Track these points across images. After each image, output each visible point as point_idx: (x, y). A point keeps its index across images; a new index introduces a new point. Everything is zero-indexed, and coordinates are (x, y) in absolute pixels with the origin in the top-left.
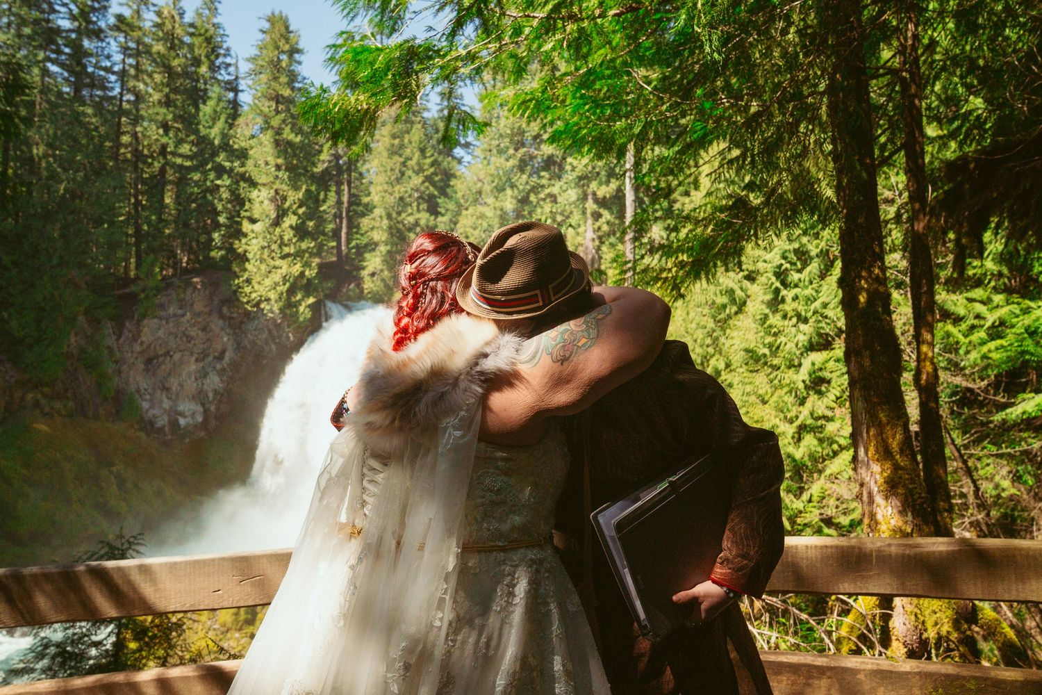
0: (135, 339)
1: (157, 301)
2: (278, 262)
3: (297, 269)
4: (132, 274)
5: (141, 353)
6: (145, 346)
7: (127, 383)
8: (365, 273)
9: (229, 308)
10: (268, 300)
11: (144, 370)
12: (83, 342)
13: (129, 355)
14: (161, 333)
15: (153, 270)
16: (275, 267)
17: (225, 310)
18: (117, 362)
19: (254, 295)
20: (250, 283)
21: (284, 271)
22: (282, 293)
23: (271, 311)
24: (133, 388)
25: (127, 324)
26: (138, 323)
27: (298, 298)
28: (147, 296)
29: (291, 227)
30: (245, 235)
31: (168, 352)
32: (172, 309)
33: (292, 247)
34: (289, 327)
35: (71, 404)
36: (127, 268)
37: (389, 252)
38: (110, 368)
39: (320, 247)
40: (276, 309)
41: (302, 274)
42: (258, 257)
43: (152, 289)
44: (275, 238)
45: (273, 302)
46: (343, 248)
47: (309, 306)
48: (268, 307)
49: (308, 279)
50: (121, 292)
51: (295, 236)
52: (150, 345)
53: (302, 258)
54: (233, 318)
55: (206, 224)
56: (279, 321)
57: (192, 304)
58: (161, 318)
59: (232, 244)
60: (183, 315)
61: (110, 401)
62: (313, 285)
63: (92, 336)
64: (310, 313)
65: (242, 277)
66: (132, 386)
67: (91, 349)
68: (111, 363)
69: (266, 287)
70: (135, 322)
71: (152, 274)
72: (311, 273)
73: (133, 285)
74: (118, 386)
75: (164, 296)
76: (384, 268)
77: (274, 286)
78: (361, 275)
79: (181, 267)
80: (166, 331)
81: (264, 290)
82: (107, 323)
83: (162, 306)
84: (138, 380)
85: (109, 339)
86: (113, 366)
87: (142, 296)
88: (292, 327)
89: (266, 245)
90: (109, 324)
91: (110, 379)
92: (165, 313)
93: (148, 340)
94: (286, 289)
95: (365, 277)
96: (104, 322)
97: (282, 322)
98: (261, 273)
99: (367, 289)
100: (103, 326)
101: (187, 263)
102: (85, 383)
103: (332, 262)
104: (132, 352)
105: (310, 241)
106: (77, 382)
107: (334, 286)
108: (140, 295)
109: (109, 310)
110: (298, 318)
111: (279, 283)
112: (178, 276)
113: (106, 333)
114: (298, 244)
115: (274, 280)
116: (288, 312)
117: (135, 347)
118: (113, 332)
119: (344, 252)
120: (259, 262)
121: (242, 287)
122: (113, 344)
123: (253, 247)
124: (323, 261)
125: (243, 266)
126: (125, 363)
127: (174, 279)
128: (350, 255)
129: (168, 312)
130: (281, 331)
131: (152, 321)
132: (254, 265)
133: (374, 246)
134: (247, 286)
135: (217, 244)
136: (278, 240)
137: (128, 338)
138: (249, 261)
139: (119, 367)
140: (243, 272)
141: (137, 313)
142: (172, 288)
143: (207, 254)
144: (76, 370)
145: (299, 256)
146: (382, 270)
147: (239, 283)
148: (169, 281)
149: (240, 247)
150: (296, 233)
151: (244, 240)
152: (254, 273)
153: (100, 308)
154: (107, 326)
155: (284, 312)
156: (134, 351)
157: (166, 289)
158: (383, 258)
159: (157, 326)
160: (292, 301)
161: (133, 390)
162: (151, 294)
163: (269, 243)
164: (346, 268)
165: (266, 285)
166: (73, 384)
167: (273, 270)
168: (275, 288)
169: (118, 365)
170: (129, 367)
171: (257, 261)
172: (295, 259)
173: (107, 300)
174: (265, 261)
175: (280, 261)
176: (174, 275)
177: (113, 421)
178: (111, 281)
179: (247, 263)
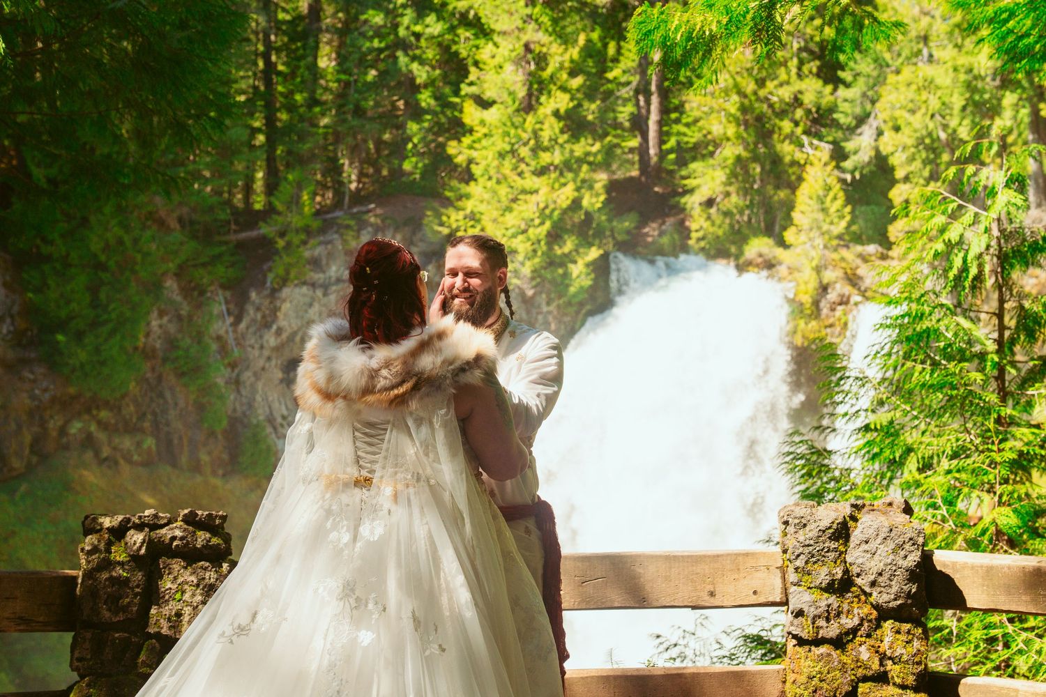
0: (267, 325)
1: (307, 254)
2: (531, 182)
3: (566, 195)
4: (259, 203)
5: (278, 349)
6: (284, 336)
7: (251, 405)
8: (692, 202)
11: (282, 381)
12: (172, 328)
15: (299, 197)
16: (524, 192)
18: (233, 366)
21: (541, 198)
22: (538, 241)
24: (261, 414)
25: (253, 295)
26: (274, 292)
27: (566, 249)
28: (289, 244)
29: (556, 114)
30: (471, 131)
32: (334, 268)
33: (557, 151)
34: (548, 304)
35: (150, 442)
36: (248, 190)
37: (739, 159)
38: (220, 376)
39: (609, 152)
41: (576, 204)
42: (492, 171)
43: (297, 231)
44: (525, 136)
46: (652, 152)
47: (588, 265)
49: (587, 214)
50: (243, 235)
51: (562, 132)
52: (294, 334)
53: (576, 172)
55: (395, 108)
56: (530, 293)
58: (313, 285)
59: (442, 146)
61: (220, 437)
62: (594, 225)
63: (190, 317)
64: (589, 277)
65: (463, 209)
66: (260, 411)
67: (188, 341)
68: (222, 368)
69: (507, 229)
70: (267, 292)
71: (297, 203)
72: (593, 201)
73: (261, 224)
74: (235, 410)
75: (320, 243)
76: (732, 189)
77: (523, 227)
78: (685, 204)
79: (347, 191)
80: (324, 309)
81: (504, 235)
82: (217, 295)
83: (316, 263)
84: (270, 399)
85: (220, 323)
86: (226, 372)
87: (281, 243)
88: (555, 304)
89: (508, 148)
90: (221, 296)
91: (221, 397)
92: (321, 276)
93: (290, 325)
94: (544, 233)
95: (692, 208)
96: (212, 292)
97: (535, 294)
98: (499, 202)
99: (697, 231)
100: (209, 298)
101: (359, 181)
102: (176, 404)
103: (632, 178)
104: (262, 347)
105: (590, 141)
106: (161, 401)
107: (633, 225)
108: (276, 242)
109: (221, 270)
110: (568, 286)
111: (532, 220)
112: (346, 207)
113: (215, 312)
114: (568, 146)
115: (523, 214)
116: (549, 276)
117: (266, 337)
118: (228, 310)
119: (654, 159)
120: (494, 180)
121: (463, 228)
122: (227, 332)
123: (484, 152)
124: (616, 177)
125: (464, 189)
126: (248, 368)
127: (338, 213)
128: (664, 165)
129: (327, 274)
130: (534, 311)
131: (297, 290)
132: (485, 188)
133: (711, 148)
134: (473, 226)
135: (415, 146)
136: (529, 139)
137: (254, 321)
138: (476, 180)
139: (238, 375)
140: (464, 199)
141: (270, 276)
142: (335, 229)
143: (396, 166)
144: (160, 378)
145: (570, 170)
146: (728, 194)
147: (457, 220)
148: (329, 216)
149: (460, 153)
150: (566, 125)
151: (467, 140)
152: (485, 203)
153: (204, 265)
154: (217, 298)
155: (540, 276)
156: (265, 344)
157: (323, 230)
158: (728, 171)
159: (307, 300)
160: (555, 255)
161: (261, 418)
162: (296, 240)
163: (513, 145)
164: (656, 189)
165: (509, 226)
166: (154, 405)
167: (520, 197)
168: (525, 231)
169: (236, 371)
170: (255, 374)
171: (490, 178)
172: (561, 174)
173: (217, 251)
174: (505, 178)
175: (535, 178)
176: (337, 204)
177: (224, 475)
178: (223, 215)
179: (472, 183)
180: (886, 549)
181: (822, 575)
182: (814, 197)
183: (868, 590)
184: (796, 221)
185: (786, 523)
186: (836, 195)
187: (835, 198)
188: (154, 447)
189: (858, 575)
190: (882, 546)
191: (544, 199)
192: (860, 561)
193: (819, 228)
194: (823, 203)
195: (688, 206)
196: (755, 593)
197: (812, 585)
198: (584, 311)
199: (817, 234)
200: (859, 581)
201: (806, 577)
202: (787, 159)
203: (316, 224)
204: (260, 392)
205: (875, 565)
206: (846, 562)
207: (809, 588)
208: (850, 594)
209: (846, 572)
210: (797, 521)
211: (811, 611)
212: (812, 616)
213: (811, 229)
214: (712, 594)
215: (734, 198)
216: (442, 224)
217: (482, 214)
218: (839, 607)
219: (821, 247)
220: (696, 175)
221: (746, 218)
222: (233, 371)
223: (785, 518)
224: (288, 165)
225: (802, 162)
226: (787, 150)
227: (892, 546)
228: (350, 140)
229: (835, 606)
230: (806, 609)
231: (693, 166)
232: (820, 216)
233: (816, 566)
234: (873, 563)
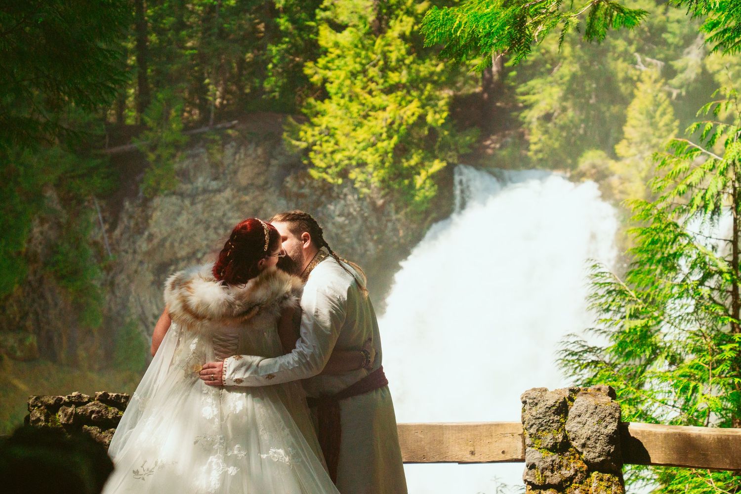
0: (140, 232)
1: (176, 166)
2: (380, 100)
3: (412, 110)
4: (131, 117)
5: (148, 253)
6: (156, 241)
7: (124, 306)
8: (532, 116)
9: (296, 179)
10: (362, 164)
11: (153, 283)
12: (52, 235)
13: (130, 257)
14: (182, 221)
15: (169, 113)
16: (374, 108)
17: (289, 181)
18: (108, 269)
19: (338, 157)
20: (333, 136)
21: (388, 115)
22: (386, 153)
23: (367, 184)
24: (134, 312)
25: (127, 204)
26: (146, 203)
27: (413, 162)
28: (159, 157)
29: (402, 36)
30: (326, 52)
31: (194, 253)
32: (201, 179)
33: (405, 72)
34: (397, 212)
35: (32, 340)
36: (121, 105)
37: (574, 76)
38: (96, 278)
40: (375, 181)
41: (422, 118)
42: (345, 90)
43: (167, 145)
44: (375, 57)
45: (370, 169)
46: (494, 69)
47: (432, 177)
48: (361, 177)
49: (432, 130)
50: (116, 150)
51: (409, 53)
52: (164, 240)
53: (422, 91)
54: (303, 196)
55: (256, 30)
56: (380, 202)
57: (235, 172)
58: (182, 195)
59: (301, 66)
60: (219, 191)
61: (96, 334)
62: (440, 139)
63: (69, 224)
64: (433, 189)
65: (319, 126)
66: (133, 311)
67: (67, 246)
68: (98, 271)
69: (358, 143)
70: (139, 202)
71: (167, 118)
72: (436, 118)
73: (134, 139)
74: (110, 309)
75: (188, 157)
76: (568, 104)
77: (372, 140)
78: (525, 117)
79: (213, 108)
80: (191, 217)
81: (355, 148)
82: (94, 203)
83: (184, 175)
84: (143, 299)
85: (96, 230)
86: (102, 275)
87: (152, 157)
88: (403, 213)
89: (358, 67)
90: (97, 205)
91: (97, 298)
92: (189, 186)
93: (160, 231)
94: (392, 145)
95: (530, 123)
96: (89, 201)
97: (384, 203)
98: (351, 118)
99: (535, 144)
100: (85, 207)
101: (223, 98)
102: (56, 305)
103: (474, 94)
104: (135, 252)
105: (434, 62)
106: (43, 302)
107: (474, 140)
108: (147, 156)
109: (97, 181)
110: (413, 196)
111: (381, 135)
112: (211, 123)
113: (92, 219)
114: (414, 66)
115: (373, 129)
116: (396, 187)
117: (138, 243)
118: (104, 218)
119: (496, 77)
120: (347, 98)
121: (318, 143)
122: (103, 238)
123: (338, 72)
124: (460, 93)
125: (320, 106)
126: (121, 271)
127: (205, 129)
128: (506, 82)
129: (195, 184)
130: (384, 218)
131: (167, 200)
132: (339, 105)
133: (548, 66)
134: (327, 141)
135: (275, 66)
136: (379, 60)
137: (127, 228)
138: (330, 98)
139: (113, 278)
140: (319, 116)
141: (142, 187)
142: (201, 143)
143: (257, 85)
144: (41, 281)
145: (417, 88)
146: (564, 110)
147: (313, 136)
148: (195, 131)
149: (316, 73)
150: (412, 47)
151: (322, 61)
152: (338, 118)
153: (82, 176)
154: (93, 207)
155: (389, 187)
156: (138, 250)
157: (190, 145)
158: (564, 87)
159: (176, 209)
160: (402, 166)
161: (134, 317)
162: (165, 154)
163: (363, 65)
164: (498, 104)
165: (360, 140)
166: (36, 305)
167: (371, 113)
168: (374, 145)
169: (111, 274)
170: (129, 277)
171: (343, 97)
172: (408, 92)
173: (94, 163)
174: (357, 96)
175: (384, 97)
176: (204, 121)
177: (100, 369)
178: (99, 131)
179: (327, 101)
180: (593, 421)
181: (548, 439)
182: (645, 112)
183: (580, 450)
184: (627, 135)
185: (525, 402)
186: (665, 110)
187: (664, 114)
188: (35, 344)
189: (574, 439)
190: (590, 419)
191: (392, 115)
192: (575, 429)
193: (649, 141)
194: (652, 117)
195: (527, 120)
196: (503, 452)
197: (542, 447)
198: (429, 219)
199: (647, 146)
200: (574, 443)
201: (537, 441)
202: (621, 75)
203: (184, 139)
204: (133, 293)
205: (585, 432)
206: (565, 430)
207: (539, 448)
208: (568, 453)
209: (565, 437)
210: (531, 401)
211: (541, 465)
212: (541, 468)
213: (641, 142)
214: (473, 453)
215: (570, 113)
216: (299, 140)
217: (336, 129)
218: (560, 462)
219: (651, 158)
220: (535, 91)
221: (581, 131)
222: (108, 274)
223: (524, 399)
224: (158, 84)
225: (635, 78)
226: (620, 68)
227: (597, 419)
228: (215, 62)
229: (557, 461)
230: (537, 464)
231: (532, 83)
232: (650, 130)
233: (544, 433)
234: (584, 431)
